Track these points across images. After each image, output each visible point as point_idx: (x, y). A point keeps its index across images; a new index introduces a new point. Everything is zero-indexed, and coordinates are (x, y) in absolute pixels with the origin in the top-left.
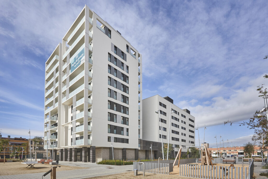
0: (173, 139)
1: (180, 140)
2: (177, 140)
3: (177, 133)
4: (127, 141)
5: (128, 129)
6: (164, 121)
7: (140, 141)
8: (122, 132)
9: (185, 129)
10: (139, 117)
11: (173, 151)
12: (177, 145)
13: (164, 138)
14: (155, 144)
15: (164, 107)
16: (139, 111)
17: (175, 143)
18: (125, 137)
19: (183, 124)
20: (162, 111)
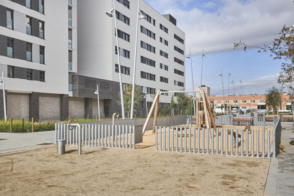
0: (143, 75)
1: (158, 78)
2: (152, 77)
3: (152, 63)
4: (41, 76)
5: (44, 47)
6: (124, 34)
7: (73, 77)
8: (28, 53)
9: (166, 56)
10: (70, 23)
11: (143, 102)
12: (151, 89)
13: (126, 74)
14: (105, 84)
15: (125, 5)
16: (70, 8)
17: (146, 83)
18: (35, 66)
19: (163, 44)
20: (119, 13)
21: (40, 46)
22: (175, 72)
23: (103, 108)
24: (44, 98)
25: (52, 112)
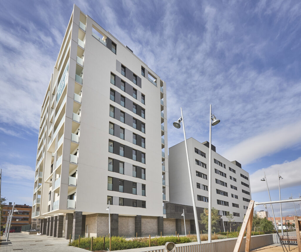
0: (219, 202)
1: (230, 205)
2: (226, 204)
3: (225, 194)
4: (143, 204)
5: (145, 185)
6: (203, 175)
7: (166, 205)
8: (134, 189)
9: (236, 188)
10: (164, 169)
11: (220, 221)
12: (225, 212)
13: (205, 201)
14: (190, 209)
15: (202, 156)
16: (163, 159)
17: (222, 208)
18: (139, 197)
19: (233, 181)
20: (198, 161)
21: (142, 184)
22: (243, 200)
23: (189, 226)
24: (146, 219)
25: (152, 229)
